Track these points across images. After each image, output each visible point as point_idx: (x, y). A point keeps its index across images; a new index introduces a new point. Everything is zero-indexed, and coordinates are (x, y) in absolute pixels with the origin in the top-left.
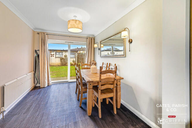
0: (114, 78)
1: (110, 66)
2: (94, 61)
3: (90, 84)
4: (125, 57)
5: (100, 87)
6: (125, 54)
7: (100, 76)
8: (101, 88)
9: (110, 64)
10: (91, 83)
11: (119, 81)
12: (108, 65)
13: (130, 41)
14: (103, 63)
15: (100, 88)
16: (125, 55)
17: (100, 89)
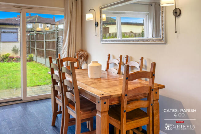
0: (151, 87)
1: (127, 61)
2: (82, 50)
3: (105, 103)
4: (166, 43)
5: (125, 106)
6: (164, 37)
7: (127, 84)
8: (127, 108)
9: (127, 57)
10: (106, 101)
11: (156, 93)
12: (124, 60)
13: (176, 13)
14: (109, 55)
15: (125, 109)
16: (164, 39)
17: (125, 112)
